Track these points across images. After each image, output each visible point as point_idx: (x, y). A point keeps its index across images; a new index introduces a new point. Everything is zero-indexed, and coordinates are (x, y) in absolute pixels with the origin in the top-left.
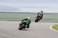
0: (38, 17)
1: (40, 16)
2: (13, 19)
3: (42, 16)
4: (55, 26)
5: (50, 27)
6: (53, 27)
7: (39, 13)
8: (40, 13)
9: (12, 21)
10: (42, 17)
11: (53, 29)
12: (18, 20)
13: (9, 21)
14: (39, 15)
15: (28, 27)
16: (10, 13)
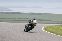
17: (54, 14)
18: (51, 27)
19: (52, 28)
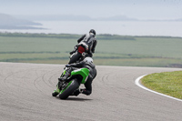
0: (81, 49)
1: (87, 46)
2: (20, 56)
3: (94, 46)
4: (150, 78)
5: (134, 79)
6: (144, 82)
7: (85, 36)
8: (88, 36)
9: (16, 60)
10: (93, 50)
11: (146, 86)
12: (36, 59)
13: (7, 61)
14: (84, 44)
15: (88, 91)
16: (10, 35)
17: (170, 37)
18: (162, 75)
19: (165, 78)
